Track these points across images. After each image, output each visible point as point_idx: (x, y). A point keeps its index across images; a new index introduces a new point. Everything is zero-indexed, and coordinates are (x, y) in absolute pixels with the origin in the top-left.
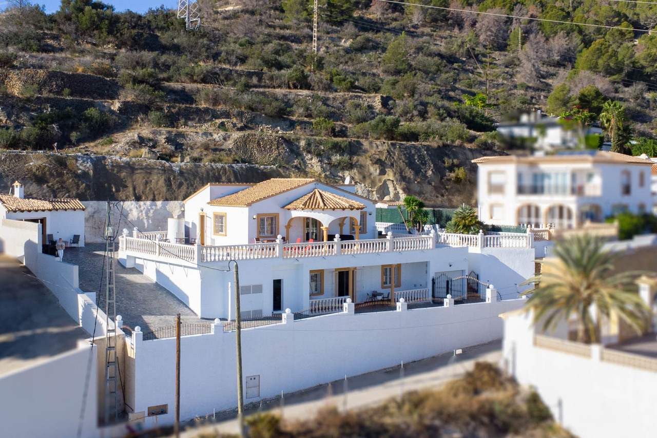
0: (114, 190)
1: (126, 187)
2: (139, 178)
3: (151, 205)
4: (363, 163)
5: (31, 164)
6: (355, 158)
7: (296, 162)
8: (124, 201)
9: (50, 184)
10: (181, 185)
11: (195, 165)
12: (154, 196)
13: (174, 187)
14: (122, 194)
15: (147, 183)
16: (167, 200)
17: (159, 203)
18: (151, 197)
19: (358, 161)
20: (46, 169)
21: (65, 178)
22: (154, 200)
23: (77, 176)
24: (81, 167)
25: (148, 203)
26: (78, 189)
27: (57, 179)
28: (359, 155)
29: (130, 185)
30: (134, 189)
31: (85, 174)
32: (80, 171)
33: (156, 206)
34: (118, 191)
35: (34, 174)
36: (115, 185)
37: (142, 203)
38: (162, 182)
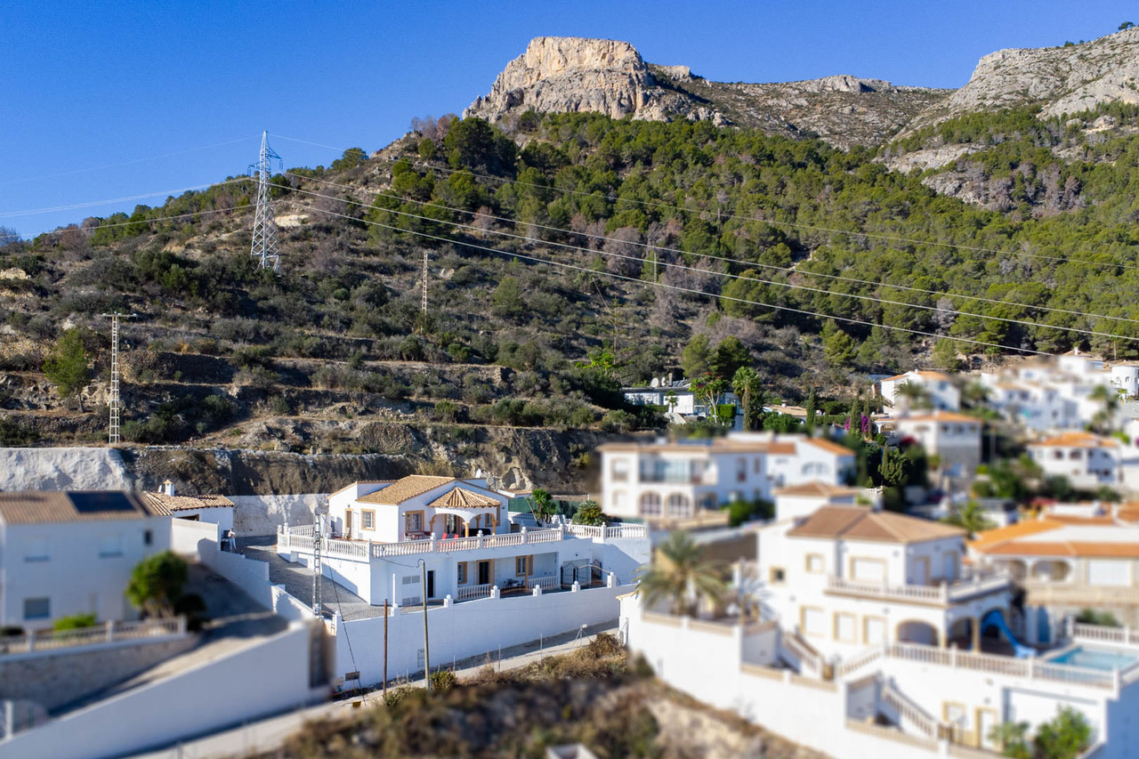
0: (252, 484)
1: (263, 480)
2: (274, 471)
3: (289, 499)
4: (489, 451)
5: (173, 460)
6: (481, 446)
7: (423, 451)
8: (263, 495)
9: (193, 480)
10: (315, 478)
11: (327, 457)
12: (291, 490)
13: (309, 480)
14: (260, 488)
15: (282, 476)
16: (303, 493)
17: (296, 496)
18: (288, 490)
19: (483, 449)
20: (188, 465)
21: (207, 474)
22: (291, 493)
23: (217, 471)
24: (219, 462)
25: (286, 496)
26: (220, 484)
27: (199, 475)
28: (485, 443)
29: (266, 479)
30: (271, 483)
31: (224, 469)
32: (219, 467)
33: (293, 499)
34: (256, 485)
35: (178, 471)
36: (253, 480)
37: (280, 497)
38: (297, 475)
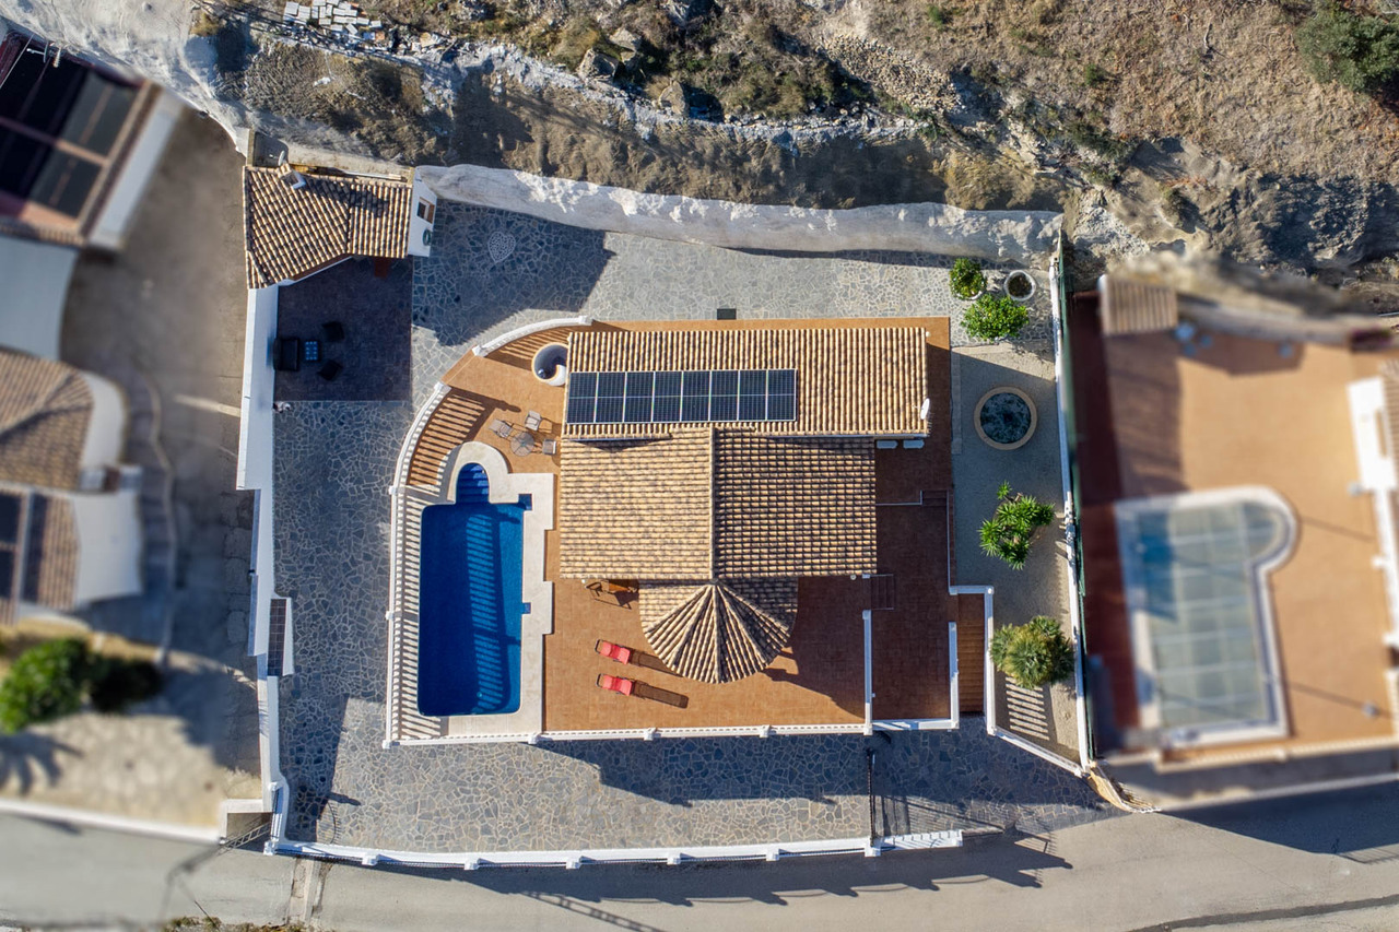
0: (501, 145)
1: (531, 140)
2: (559, 133)
3: (575, 188)
4: (1145, 195)
5: (326, 80)
6: (1134, 174)
7: (980, 127)
8: (520, 170)
9: (364, 131)
10: (647, 161)
12: (585, 172)
13: (632, 162)
14: (516, 156)
15: (573, 142)
16: (610, 184)
17: (593, 187)
18: (578, 172)
19: (1136, 184)
20: (354, 102)
21: (395, 121)
22: (583, 178)
23: (419, 120)
24: (430, 97)
25: (570, 183)
26: (421, 146)
27: (378, 122)
28: (1147, 173)
29: (537, 136)
30: (545, 149)
31: (438, 115)
32: (426, 109)
33: (587, 189)
34: (510, 147)
35: (332, 112)
36: (504, 134)
37: (555, 181)
38: (605, 148)
